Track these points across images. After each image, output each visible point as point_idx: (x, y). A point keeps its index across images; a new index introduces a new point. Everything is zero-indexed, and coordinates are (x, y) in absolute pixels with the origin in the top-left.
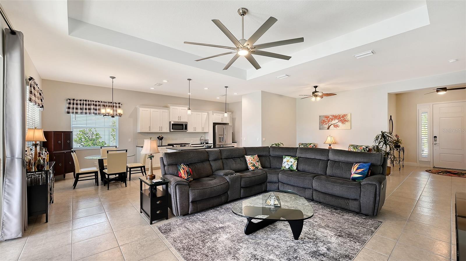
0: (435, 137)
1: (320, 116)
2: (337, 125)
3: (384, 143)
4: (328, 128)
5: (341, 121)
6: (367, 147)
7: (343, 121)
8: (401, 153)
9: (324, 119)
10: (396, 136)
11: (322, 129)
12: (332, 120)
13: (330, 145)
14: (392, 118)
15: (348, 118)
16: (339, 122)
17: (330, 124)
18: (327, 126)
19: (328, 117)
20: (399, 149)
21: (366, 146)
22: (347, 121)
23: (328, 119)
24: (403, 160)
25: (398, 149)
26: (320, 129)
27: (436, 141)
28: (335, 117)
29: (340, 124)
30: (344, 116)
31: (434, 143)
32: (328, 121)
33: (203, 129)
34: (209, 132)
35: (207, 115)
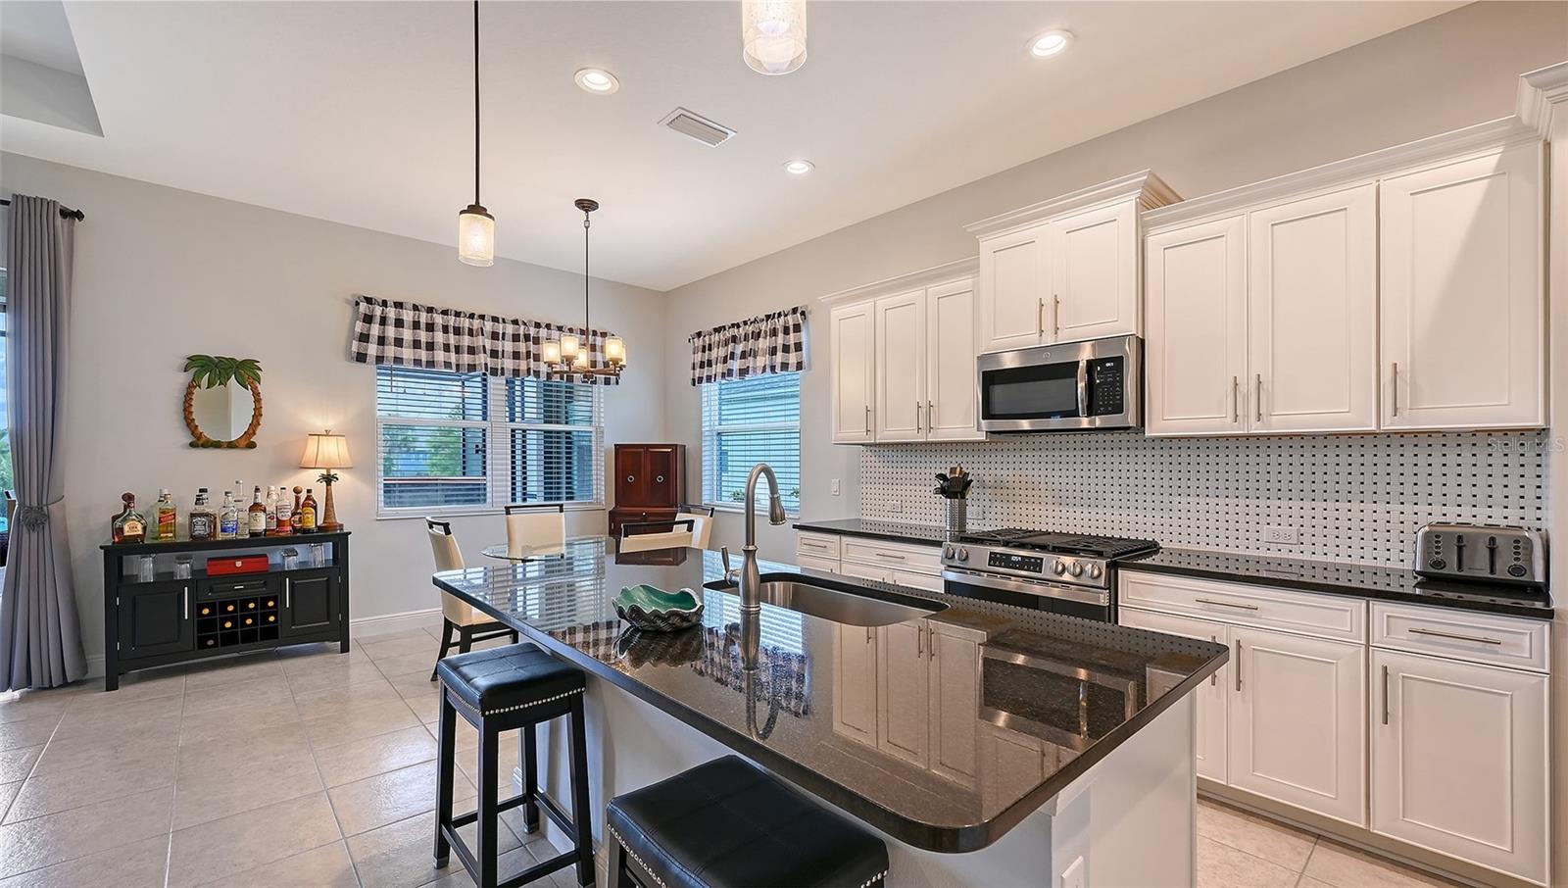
33: (1391, 383)
34: (1552, 426)
35: (1501, 170)
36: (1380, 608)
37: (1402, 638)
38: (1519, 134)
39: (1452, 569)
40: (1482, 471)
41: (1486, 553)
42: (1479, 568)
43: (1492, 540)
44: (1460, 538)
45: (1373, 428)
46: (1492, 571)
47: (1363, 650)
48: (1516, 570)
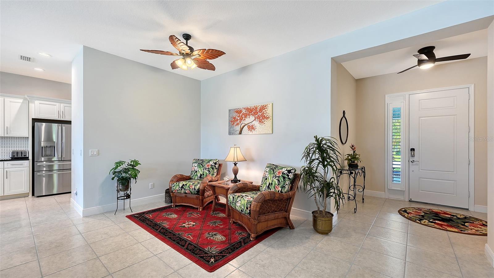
0: (413, 150)
1: (230, 110)
2: (252, 126)
3: (320, 162)
4: (240, 133)
5: (259, 118)
6: (289, 172)
7: (261, 118)
8: (360, 179)
9: (235, 115)
10: (352, 147)
11: (232, 134)
12: (246, 116)
13: (235, 164)
14: (346, 115)
15: (269, 111)
16: (255, 120)
17: (243, 125)
18: (238, 128)
19: (241, 111)
20: (354, 172)
21: (289, 169)
22: (267, 118)
23: (241, 115)
24: (363, 190)
25: (352, 173)
26: (230, 133)
27: (413, 156)
28: (251, 111)
29: (256, 123)
30: (263, 108)
31: (411, 160)
32: (241, 119)
33: (7, 129)
34: (29, 137)
35: (23, 103)
36: (5, 162)
37: (10, 166)
38: (25, 99)
39: (16, 156)
40: (11, 143)
41: (21, 154)
42: (20, 156)
43: (22, 152)
44: (17, 152)
45: (3, 136)
46: (22, 156)
47: (3, 169)
48: (25, 156)
